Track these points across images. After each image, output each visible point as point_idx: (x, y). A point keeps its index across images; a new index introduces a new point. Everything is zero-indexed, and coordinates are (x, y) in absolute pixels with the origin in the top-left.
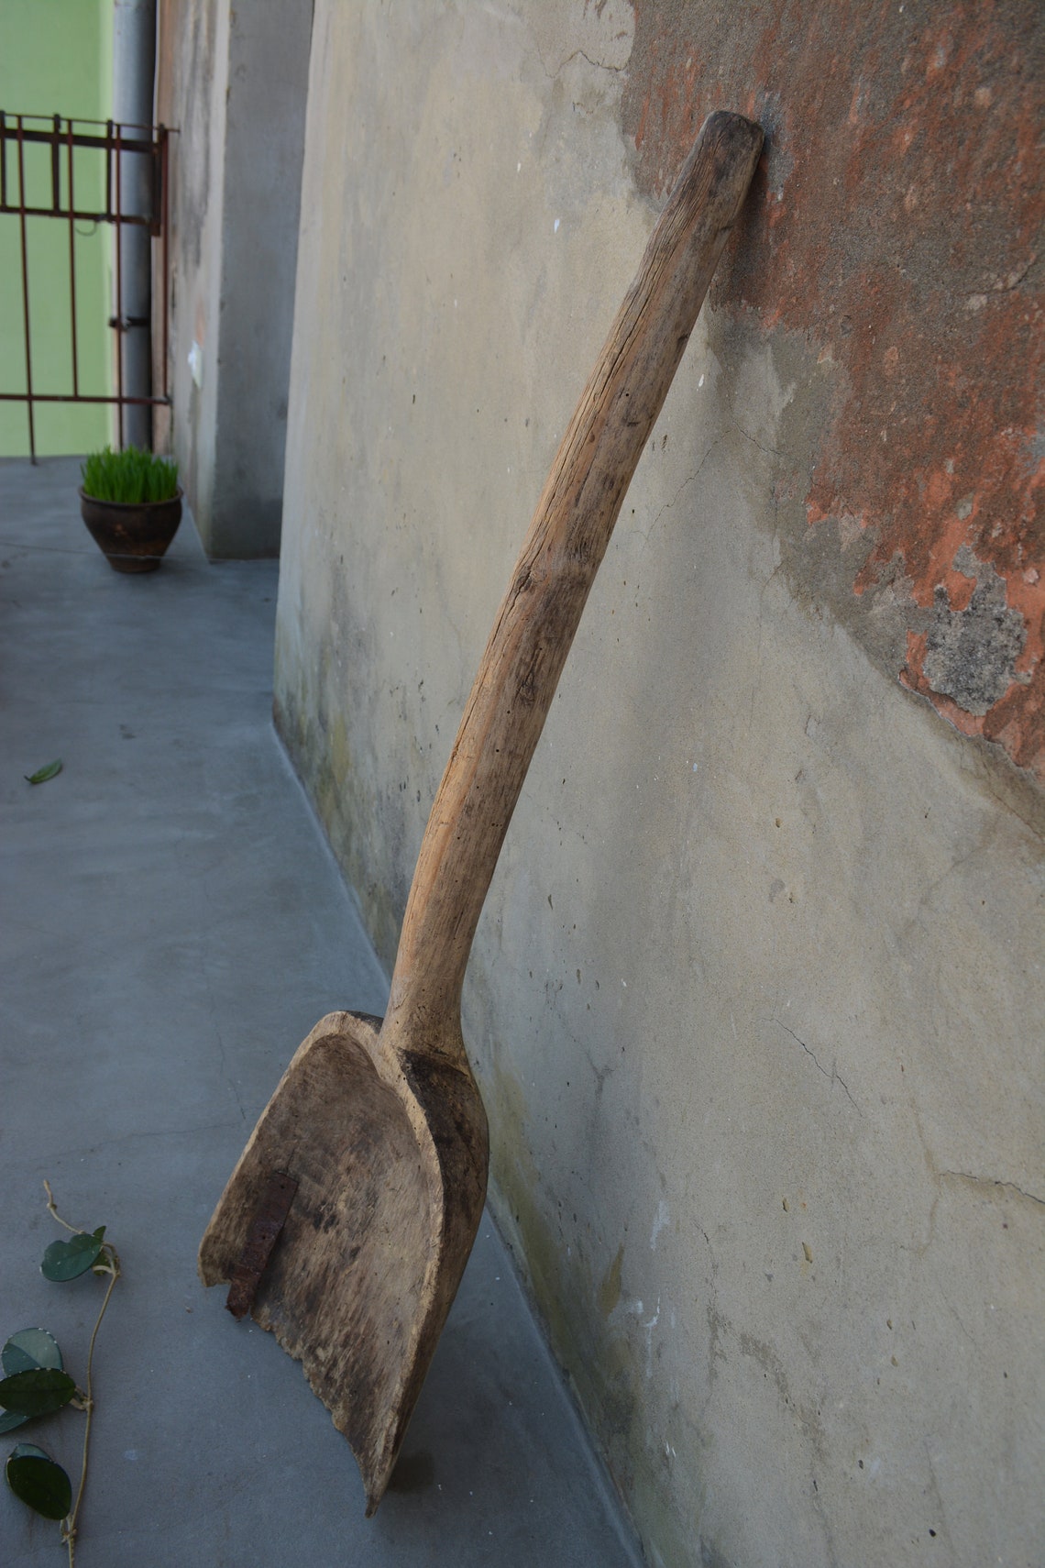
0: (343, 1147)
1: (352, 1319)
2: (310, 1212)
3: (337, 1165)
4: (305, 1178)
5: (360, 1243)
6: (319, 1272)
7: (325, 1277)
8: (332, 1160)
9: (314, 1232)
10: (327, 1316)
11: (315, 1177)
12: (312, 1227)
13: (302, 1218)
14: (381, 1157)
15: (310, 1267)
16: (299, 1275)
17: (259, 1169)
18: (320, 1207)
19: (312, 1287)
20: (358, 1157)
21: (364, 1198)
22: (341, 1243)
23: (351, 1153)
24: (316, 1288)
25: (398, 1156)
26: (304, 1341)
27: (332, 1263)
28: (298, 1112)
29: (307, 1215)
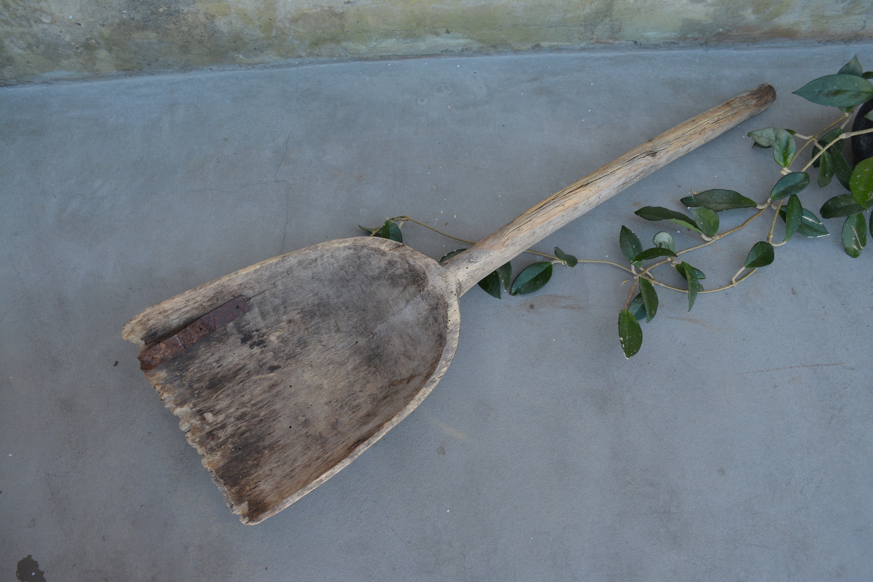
0: (296, 307)
1: (254, 405)
2: (242, 331)
3: (283, 315)
4: (256, 310)
5: (281, 364)
6: (232, 368)
7: (236, 373)
8: (282, 310)
9: (239, 344)
10: (228, 396)
11: (262, 313)
12: (239, 340)
13: (235, 332)
14: (321, 325)
15: (224, 363)
16: (211, 364)
17: (235, 288)
18: (253, 332)
19: (219, 375)
20: (302, 318)
21: (296, 342)
22: (262, 359)
23: (299, 313)
24: (224, 377)
25: (338, 330)
26: (195, 406)
27: (247, 367)
28: (291, 272)
29: (240, 332)
